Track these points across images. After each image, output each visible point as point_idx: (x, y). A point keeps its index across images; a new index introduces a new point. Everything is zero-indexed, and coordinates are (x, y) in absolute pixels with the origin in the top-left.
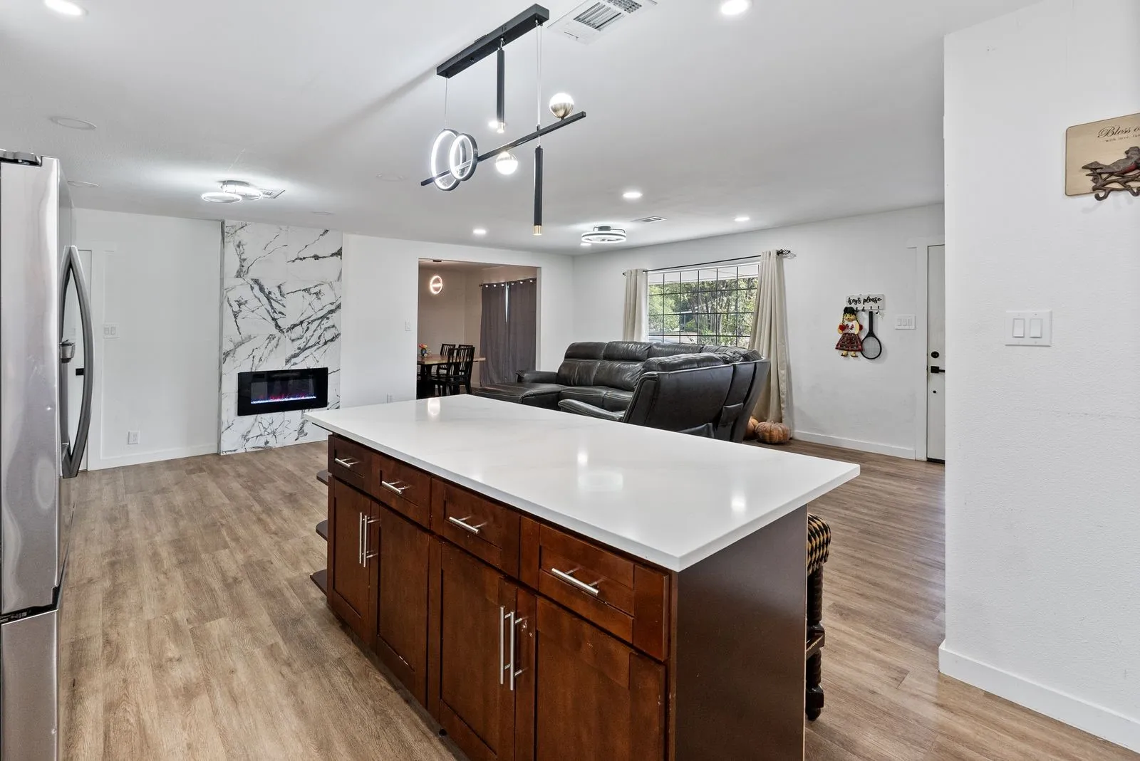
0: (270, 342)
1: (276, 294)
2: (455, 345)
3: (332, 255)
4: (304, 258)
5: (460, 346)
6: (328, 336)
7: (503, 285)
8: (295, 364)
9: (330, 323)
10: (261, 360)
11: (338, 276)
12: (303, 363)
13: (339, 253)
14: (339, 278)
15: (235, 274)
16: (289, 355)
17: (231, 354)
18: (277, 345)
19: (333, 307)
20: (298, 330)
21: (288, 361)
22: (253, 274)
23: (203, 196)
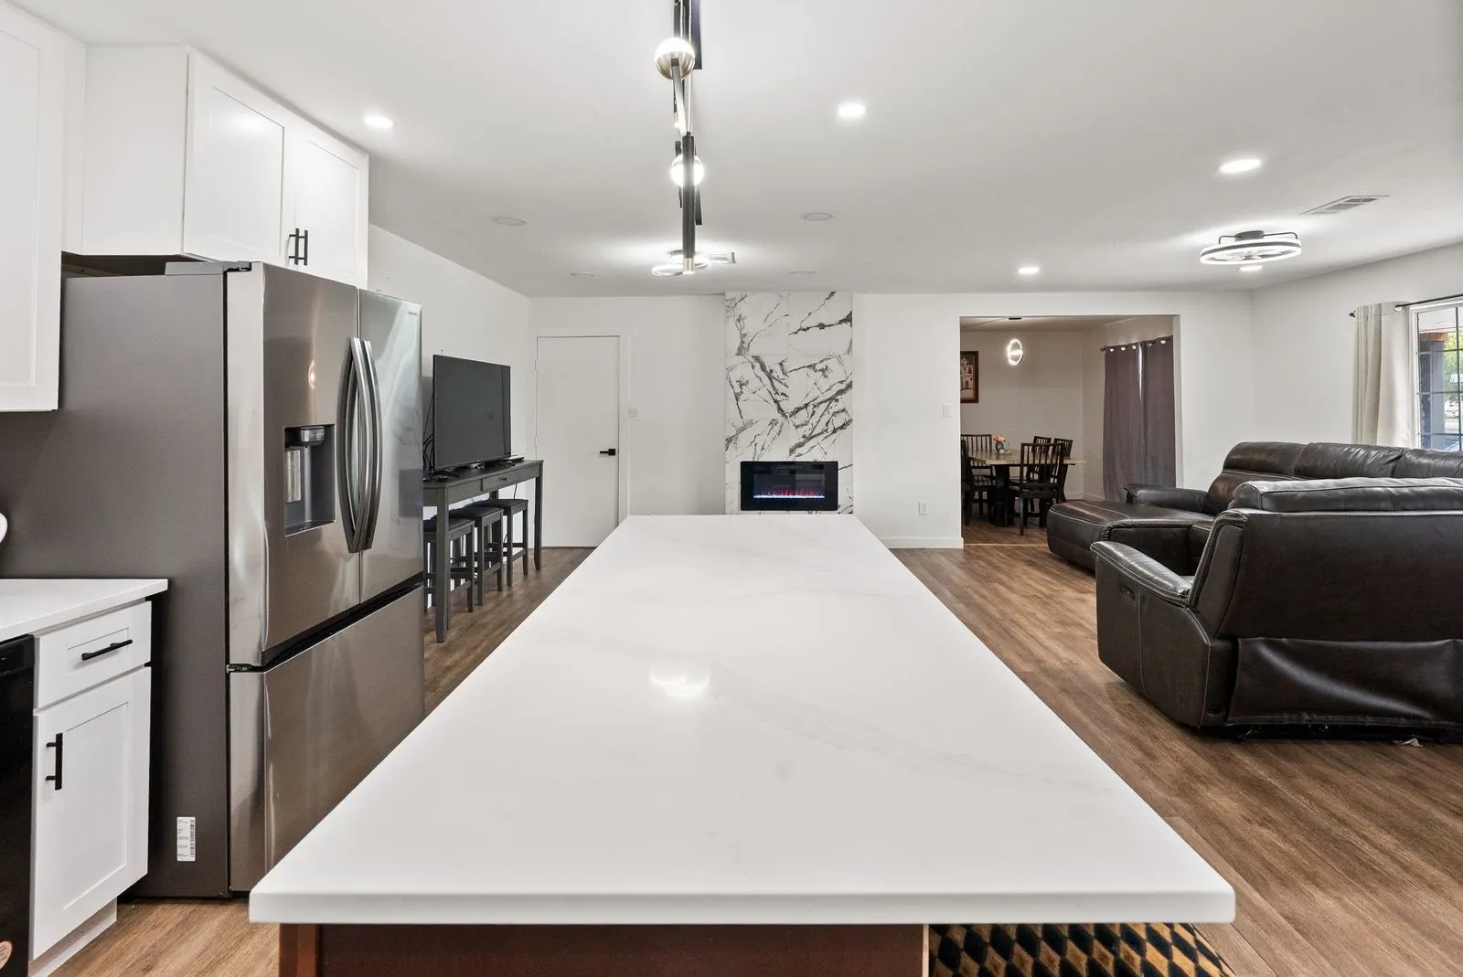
0: (772, 428)
1: (778, 373)
2: (1050, 439)
3: (841, 322)
4: (808, 328)
5: (1056, 440)
6: (838, 422)
7: (1134, 347)
8: (800, 455)
9: (839, 406)
10: (763, 449)
11: (848, 346)
12: (809, 455)
13: (848, 319)
14: (849, 350)
15: (736, 351)
16: (793, 444)
17: (734, 440)
18: (780, 432)
19: (843, 386)
20: (803, 415)
21: (792, 451)
22: (754, 351)
23: (654, 270)
